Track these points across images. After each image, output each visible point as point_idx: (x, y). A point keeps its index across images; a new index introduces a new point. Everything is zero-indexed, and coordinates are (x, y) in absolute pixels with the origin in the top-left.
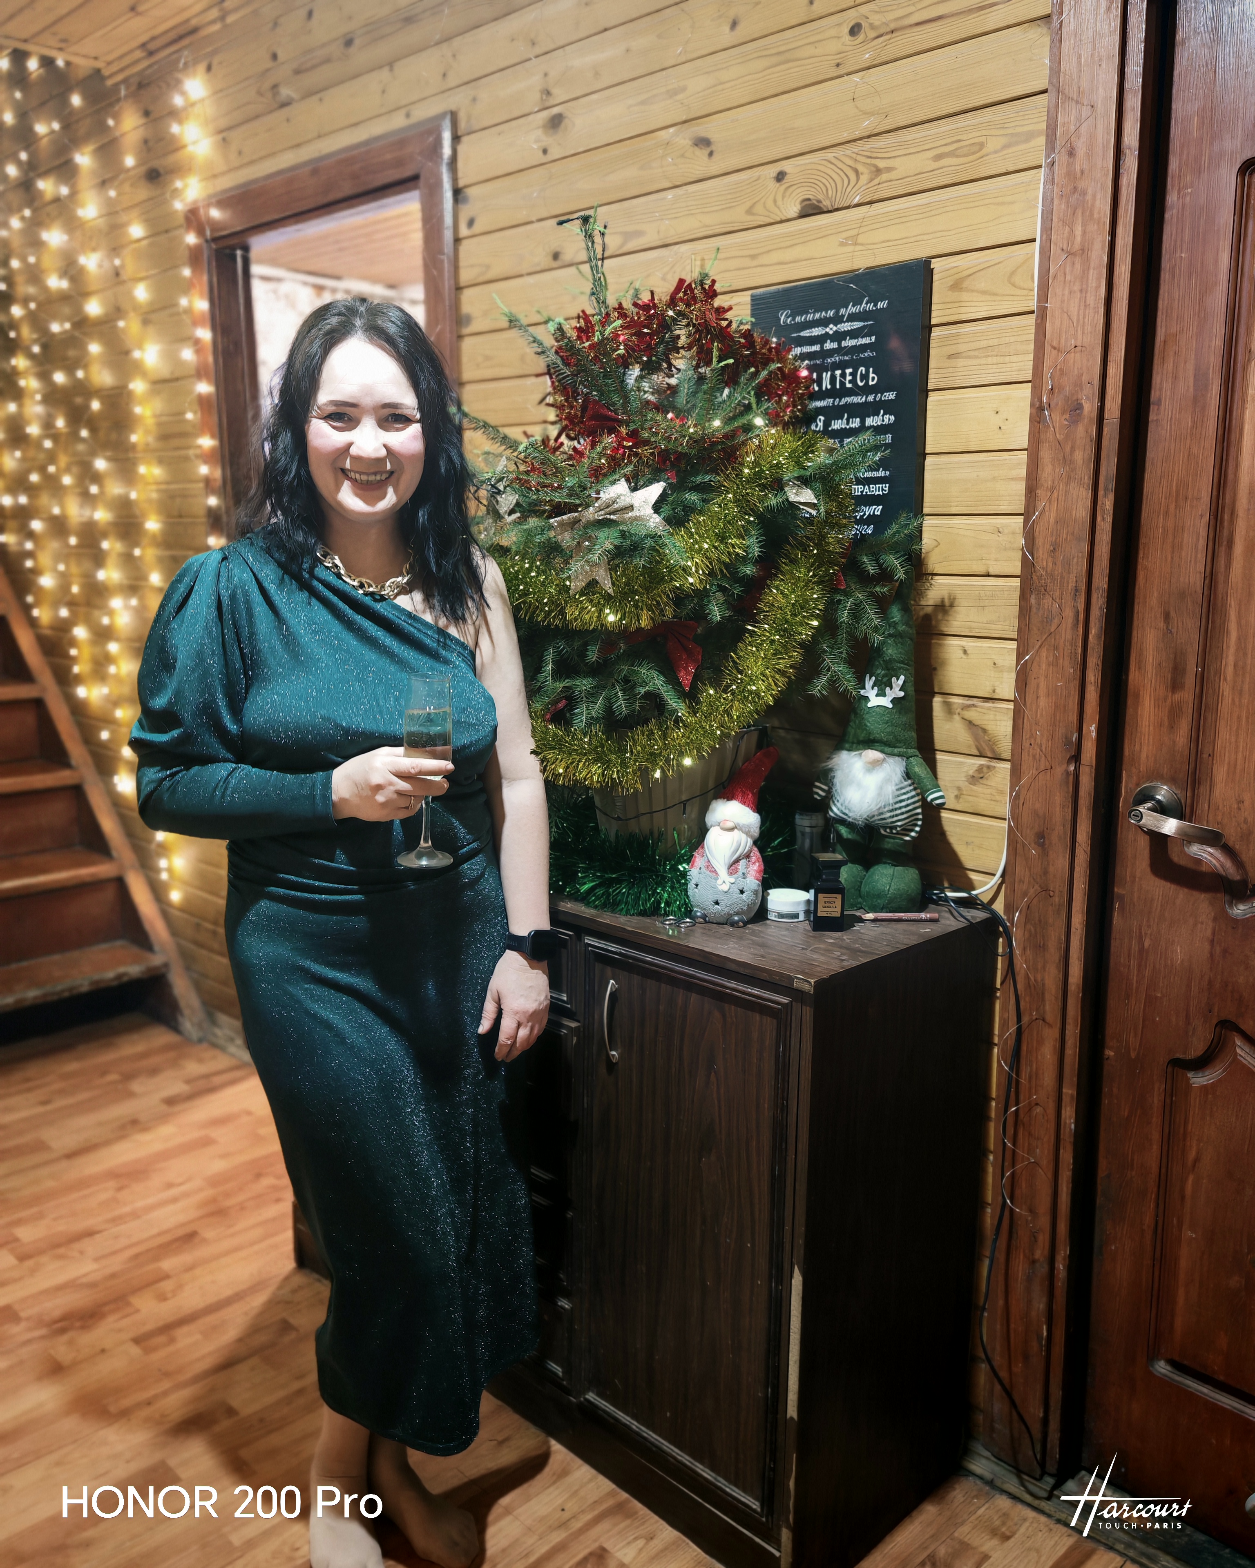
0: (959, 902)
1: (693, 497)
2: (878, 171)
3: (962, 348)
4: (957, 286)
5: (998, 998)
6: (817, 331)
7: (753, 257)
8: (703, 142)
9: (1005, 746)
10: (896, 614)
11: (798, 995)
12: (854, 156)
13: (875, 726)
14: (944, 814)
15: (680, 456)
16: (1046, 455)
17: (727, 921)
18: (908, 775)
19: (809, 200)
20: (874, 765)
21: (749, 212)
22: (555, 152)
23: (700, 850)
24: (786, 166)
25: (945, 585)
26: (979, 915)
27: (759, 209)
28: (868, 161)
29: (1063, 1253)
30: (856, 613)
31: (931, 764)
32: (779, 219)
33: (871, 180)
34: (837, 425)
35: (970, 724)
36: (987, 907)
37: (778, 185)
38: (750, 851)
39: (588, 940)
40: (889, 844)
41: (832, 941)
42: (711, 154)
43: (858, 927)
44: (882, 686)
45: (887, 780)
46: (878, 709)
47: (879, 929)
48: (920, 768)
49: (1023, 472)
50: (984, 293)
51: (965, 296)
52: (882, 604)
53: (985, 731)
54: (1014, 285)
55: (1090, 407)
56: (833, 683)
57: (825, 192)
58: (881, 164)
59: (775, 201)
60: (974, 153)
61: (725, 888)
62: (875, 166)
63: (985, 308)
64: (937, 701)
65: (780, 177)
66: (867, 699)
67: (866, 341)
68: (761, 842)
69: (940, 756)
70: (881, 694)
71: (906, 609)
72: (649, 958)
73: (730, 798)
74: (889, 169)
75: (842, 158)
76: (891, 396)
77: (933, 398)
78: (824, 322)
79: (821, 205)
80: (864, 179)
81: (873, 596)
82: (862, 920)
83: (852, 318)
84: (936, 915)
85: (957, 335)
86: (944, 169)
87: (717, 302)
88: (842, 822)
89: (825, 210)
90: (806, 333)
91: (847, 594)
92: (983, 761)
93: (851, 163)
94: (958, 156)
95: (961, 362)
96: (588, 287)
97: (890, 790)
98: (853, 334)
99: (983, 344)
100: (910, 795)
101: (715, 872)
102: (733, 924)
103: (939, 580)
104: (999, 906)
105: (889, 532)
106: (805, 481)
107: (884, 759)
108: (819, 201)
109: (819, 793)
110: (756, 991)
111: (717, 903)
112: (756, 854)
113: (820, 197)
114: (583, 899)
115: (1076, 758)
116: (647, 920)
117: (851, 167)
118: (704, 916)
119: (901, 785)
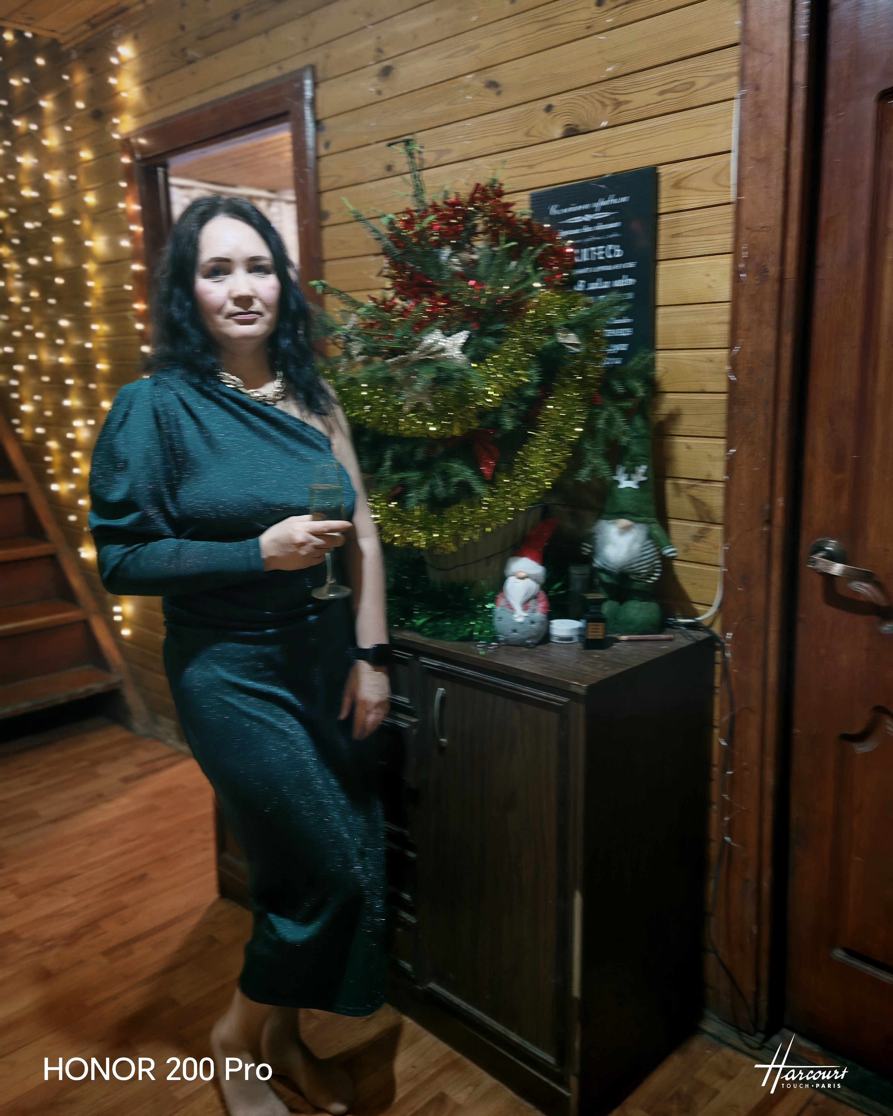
0: (688, 626)
1: (489, 341)
2: (618, 104)
3: (682, 230)
4: (677, 185)
5: (717, 693)
6: (578, 219)
7: (531, 166)
8: (493, 85)
9: (719, 514)
10: (639, 422)
11: (574, 696)
12: (602, 93)
13: (624, 503)
14: (676, 564)
15: (481, 311)
16: (743, 306)
17: (521, 644)
18: (650, 536)
19: (569, 124)
20: (626, 529)
21: (527, 134)
22: (387, 94)
23: (501, 594)
25: (672, 399)
26: (702, 635)
27: (534, 132)
28: (613, 96)
29: (767, 873)
30: (610, 422)
31: (665, 527)
32: (547, 139)
33: (614, 109)
34: (593, 286)
35: (694, 500)
36: (707, 629)
37: (547, 114)
38: (538, 593)
39: (424, 660)
40: (637, 586)
41: (597, 656)
42: (499, 93)
43: (616, 646)
44: (630, 473)
45: (635, 541)
46: (626, 490)
47: (630, 647)
48: (657, 531)
49: (726, 317)
50: (697, 190)
51: (683, 192)
52: (628, 414)
53: (704, 504)
54: (718, 184)
55: (773, 270)
56: (594, 471)
57: (580, 119)
58: (622, 98)
59: (546, 126)
60: (687, 89)
61: (520, 620)
62: (617, 100)
63: (697, 201)
64: (669, 482)
65: (549, 109)
66: (618, 483)
67: (614, 225)
68: (546, 586)
69: (672, 522)
70: (629, 479)
71: (646, 418)
72: (468, 672)
73: (522, 555)
74: (627, 102)
75: (593, 94)
76: (631, 265)
77: (662, 267)
78: (582, 213)
79: (578, 128)
80: (609, 109)
81: (621, 408)
82: (618, 641)
83: (604, 209)
84: (671, 636)
85: (677, 221)
86: (666, 102)
87: (505, 199)
88: (603, 570)
89: (582, 132)
90: (569, 221)
91: (602, 407)
92: (701, 525)
93: (599, 98)
94: (675, 92)
95: (681, 240)
96: (411, 191)
97: (637, 546)
98: (605, 221)
99: (697, 226)
100: (651, 551)
101: (512, 609)
102: (527, 646)
103: (669, 396)
104: (716, 629)
105: (632, 363)
106: (570, 328)
107: (633, 526)
108: (576, 126)
109: (586, 550)
110: (544, 694)
111: (515, 631)
112: (542, 595)
113: (578, 122)
114: (418, 630)
115: (769, 522)
116: (465, 644)
117: (598, 101)
118: (506, 641)
119: (645, 544)
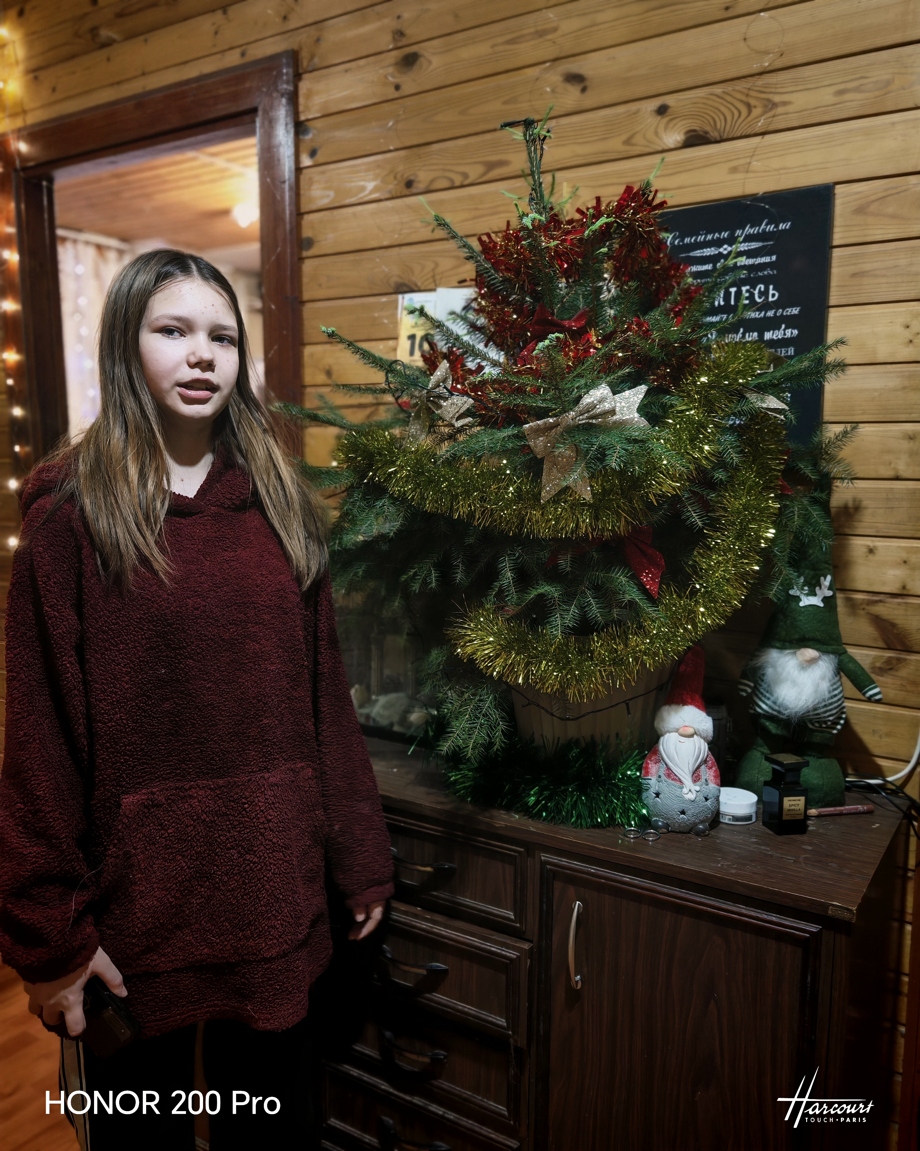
0: (880, 789)
2: (775, 105)
3: (867, 267)
4: (862, 210)
6: (709, 251)
8: (576, 78)
12: (746, 91)
13: (807, 626)
17: (690, 830)
18: (838, 671)
19: (695, 131)
20: (810, 663)
21: (628, 142)
22: (408, 88)
23: (654, 757)
24: (669, 100)
27: (638, 139)
28: (765, 96)
32: (660, 149)
33: (766, 113)
34: (731, 339)
35: (877, 619)
37: (659, 118)
38: (707, 756)
39: (545, 857)
40: (817, 738)
42: (584, 90)
44: (811, 586)
45: (823, 678)
46: (810, 609)
47: (833, 828)
48: (854, 665)
50: (892, 216)
51: (872, 219)
53: (894, 625)
57: (712, 123)
58: (777, 99)
59: (656, 133)
60: (881, 87)
61: (691, 796)
62: (769, 100)
63: (892, 231)
65: (662, 110)
66: (798, 599)
67: (766, 259)
70: (812, 593)
73: (684, 702)
74: (785, 103)
75: (733, 93)
76: (795, 311)
77: (834, 315)
78: (718, 243)
79: (708, 136)
80: (756, 112)
81: (815, 501)
82: (808, 817)
83: (749, 238)
85: (859, 256)
86: (848, 103)
88: (770, 717)
89: (713, 140)
90: (698, 253)
92: (890, 653)
93: (742, 97)
94: (861, 92)
95: (866, 281)
97: (825, 686)
98: (749, 254)
99: (889, 264)
101: (680, 781)
102: (699, 834)
103: (844, 484)
104: (912, 789)
107: (819, 658)
108: (706, 133)
109: (748, 690)
111: (683, 812)
112: (711, 759)
113: (708, 128)
116: (607, 834)
117: (741, 101)
118: (666, 826)
119: (834, 681)
